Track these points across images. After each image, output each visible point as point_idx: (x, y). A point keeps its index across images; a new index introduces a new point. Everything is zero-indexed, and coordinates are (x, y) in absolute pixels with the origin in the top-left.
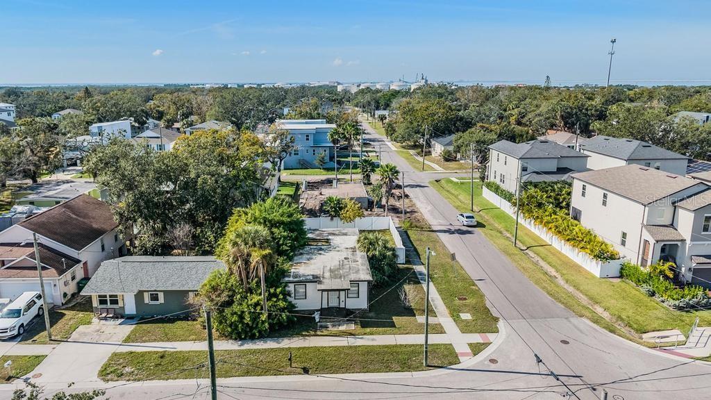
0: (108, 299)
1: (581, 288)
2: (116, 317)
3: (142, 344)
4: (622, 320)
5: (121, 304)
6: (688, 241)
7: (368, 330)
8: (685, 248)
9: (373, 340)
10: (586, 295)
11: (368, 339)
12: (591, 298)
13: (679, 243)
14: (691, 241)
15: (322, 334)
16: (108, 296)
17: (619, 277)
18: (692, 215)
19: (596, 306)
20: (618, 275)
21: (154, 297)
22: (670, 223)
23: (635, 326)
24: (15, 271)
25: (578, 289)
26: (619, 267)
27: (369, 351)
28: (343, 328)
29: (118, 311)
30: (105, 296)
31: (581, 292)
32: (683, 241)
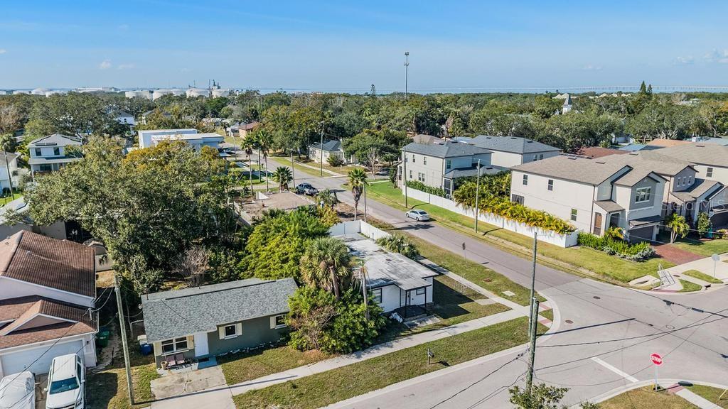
0: (174, 343)
1: (560, 258)
2: (187, 363)
3: (253, 381)
4: (608, 275)
5: (190, 346)
6: (627, 211)
7: (452, 319)
8: (624, 216)
9: (466, 326)
10: (567, 262)
11: (461, 327)
12: (573, 264)
13: (620, 213)
14: (630, 209)
15: (417, 331)
16: (174, 341)
17: (577, 245)
18: (630, 190)
19: (580, 269)
20: (576, 243)
21: (230, 331)
22: (609, 198)
23: (620, 278)
24: (24, 335)
25: (557, 259)
26: (577, 237)
27: (475, 336)
28: (430, 322)
29: (187, 355)
30: (171, 341)
31: (561, 260)
32: (623, 211)
